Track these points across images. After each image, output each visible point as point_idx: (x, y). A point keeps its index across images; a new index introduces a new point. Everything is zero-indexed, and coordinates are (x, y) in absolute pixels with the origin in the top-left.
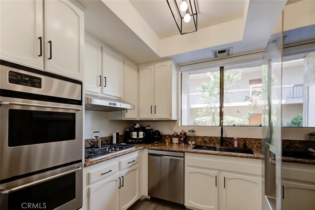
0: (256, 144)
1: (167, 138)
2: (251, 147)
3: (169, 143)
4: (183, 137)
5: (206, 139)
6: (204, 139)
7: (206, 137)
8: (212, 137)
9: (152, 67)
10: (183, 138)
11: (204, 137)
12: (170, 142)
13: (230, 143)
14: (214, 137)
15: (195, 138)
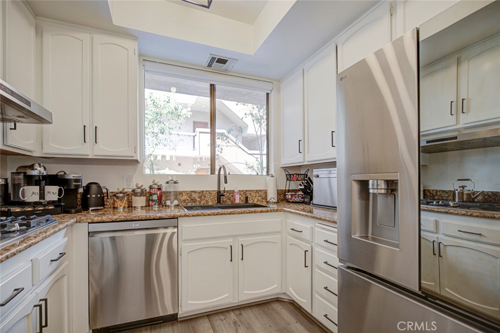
0: (257, 197)
1: (118, 198)
2: (252, 201)
3: (124, 208)
4: (157, 194)
5: (194, 195)
6: (191, 195)
7: (194, 191)
8: (204, 191)
9: (85, 37)
10: (156, 196)
11: (192, 192)
12: (127, 206)
13: (228, 199)
14: (207, 191)
15: (178, 194)
